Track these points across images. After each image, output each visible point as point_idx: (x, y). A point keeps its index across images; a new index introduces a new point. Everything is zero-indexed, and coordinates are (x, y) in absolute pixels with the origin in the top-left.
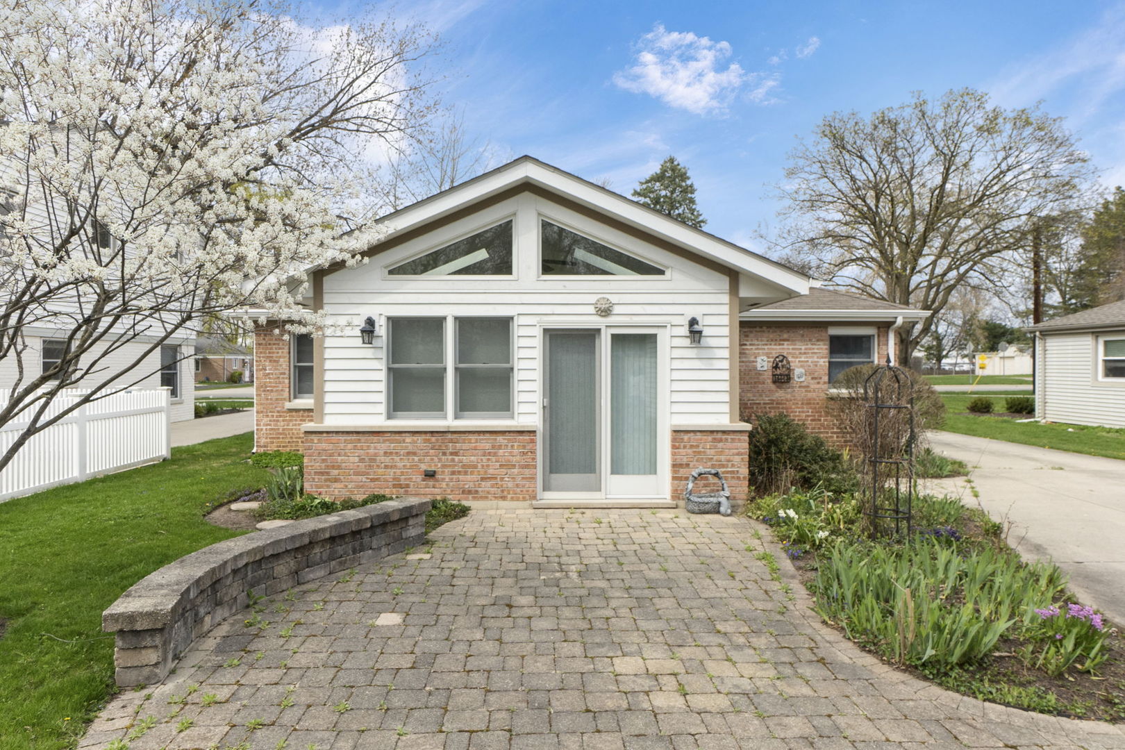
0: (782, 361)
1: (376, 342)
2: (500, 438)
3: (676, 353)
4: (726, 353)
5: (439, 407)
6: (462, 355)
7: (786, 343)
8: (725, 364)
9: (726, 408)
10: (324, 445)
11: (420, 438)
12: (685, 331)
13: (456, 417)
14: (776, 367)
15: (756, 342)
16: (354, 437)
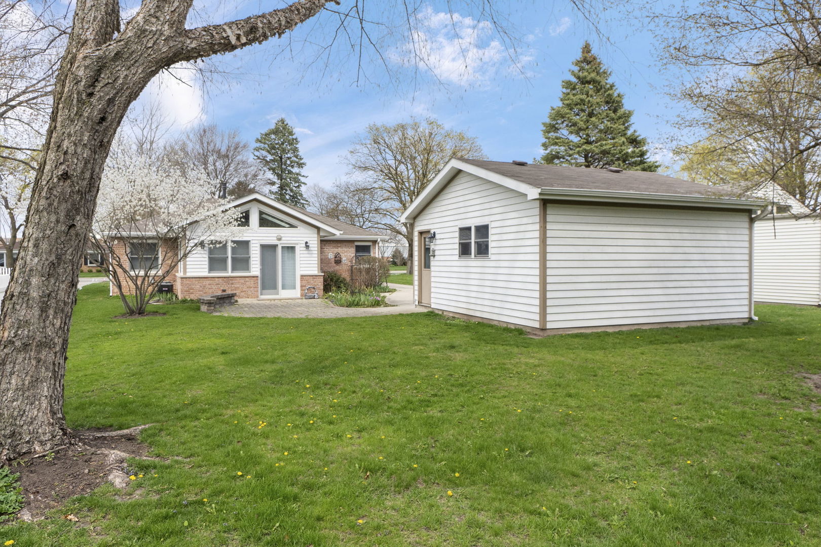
0: (338, 255)
1: (205, 249)
2: (247, 279)
3: (302, 252)
4: (316, 252)
5: (225, 269)
6: (233, 253)
7: (339, 248)
8: (316, 256)
9: (316, 269)
10: (188, 282)
11: (220, 279)
12: (304, 245)
13: (232, 272)
14: (336, 257)
15: (327, 248)
16: (198, 279)
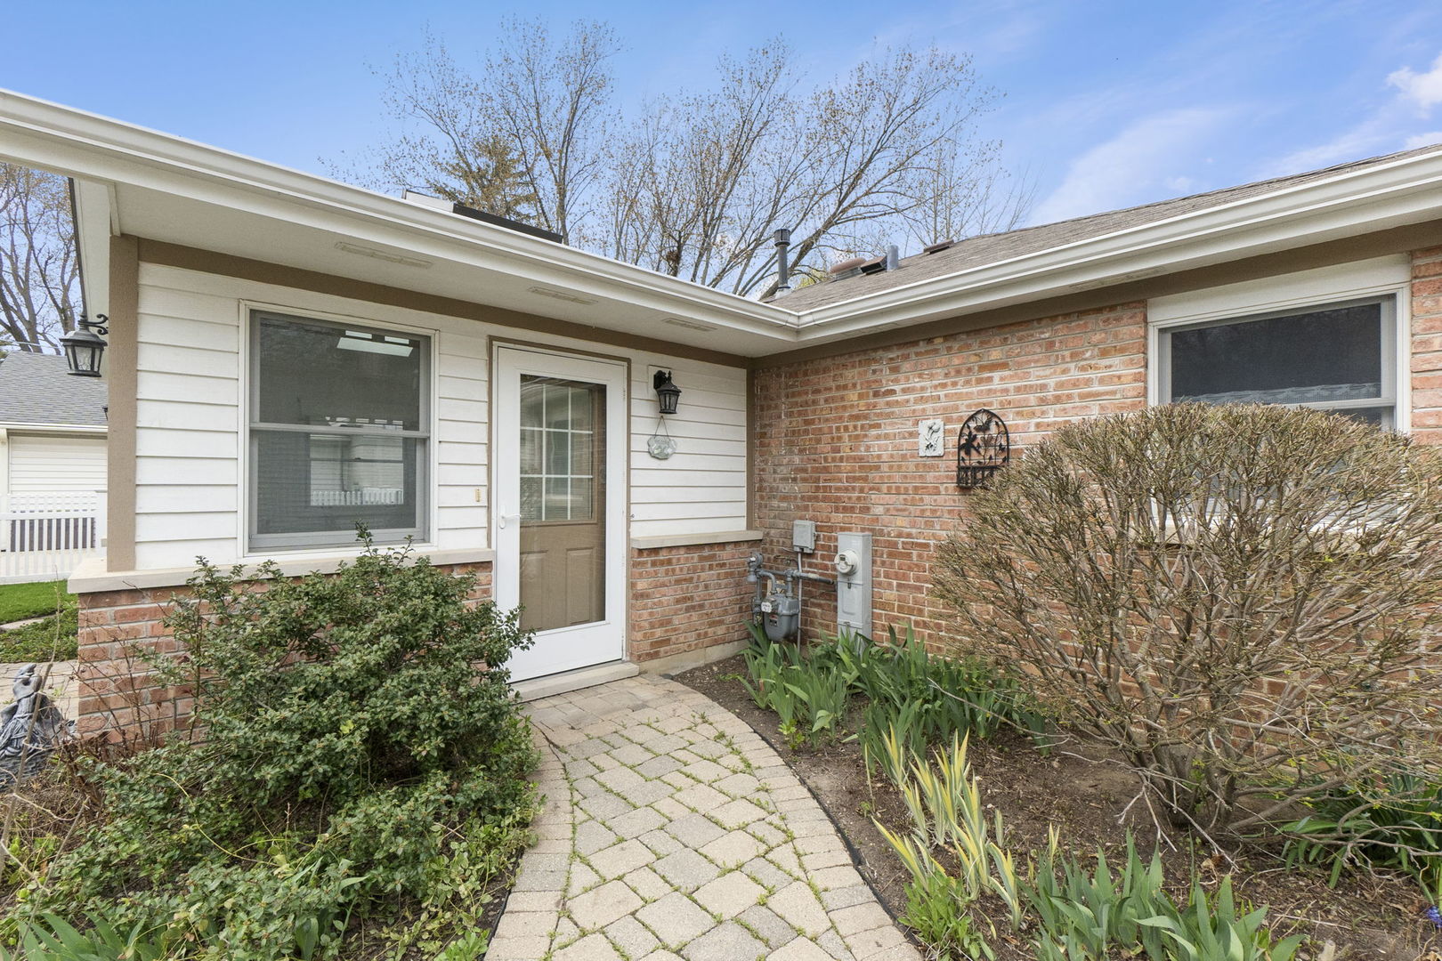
0: (984, 428)
7: (996, 375)
14: (967, 446)
15: (917, 383)
